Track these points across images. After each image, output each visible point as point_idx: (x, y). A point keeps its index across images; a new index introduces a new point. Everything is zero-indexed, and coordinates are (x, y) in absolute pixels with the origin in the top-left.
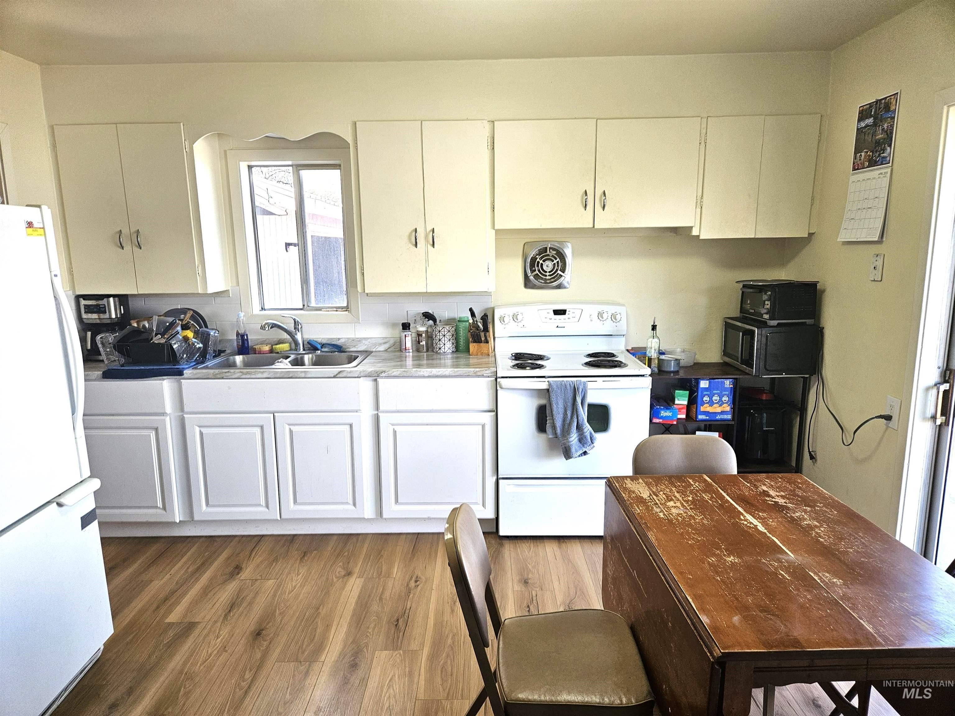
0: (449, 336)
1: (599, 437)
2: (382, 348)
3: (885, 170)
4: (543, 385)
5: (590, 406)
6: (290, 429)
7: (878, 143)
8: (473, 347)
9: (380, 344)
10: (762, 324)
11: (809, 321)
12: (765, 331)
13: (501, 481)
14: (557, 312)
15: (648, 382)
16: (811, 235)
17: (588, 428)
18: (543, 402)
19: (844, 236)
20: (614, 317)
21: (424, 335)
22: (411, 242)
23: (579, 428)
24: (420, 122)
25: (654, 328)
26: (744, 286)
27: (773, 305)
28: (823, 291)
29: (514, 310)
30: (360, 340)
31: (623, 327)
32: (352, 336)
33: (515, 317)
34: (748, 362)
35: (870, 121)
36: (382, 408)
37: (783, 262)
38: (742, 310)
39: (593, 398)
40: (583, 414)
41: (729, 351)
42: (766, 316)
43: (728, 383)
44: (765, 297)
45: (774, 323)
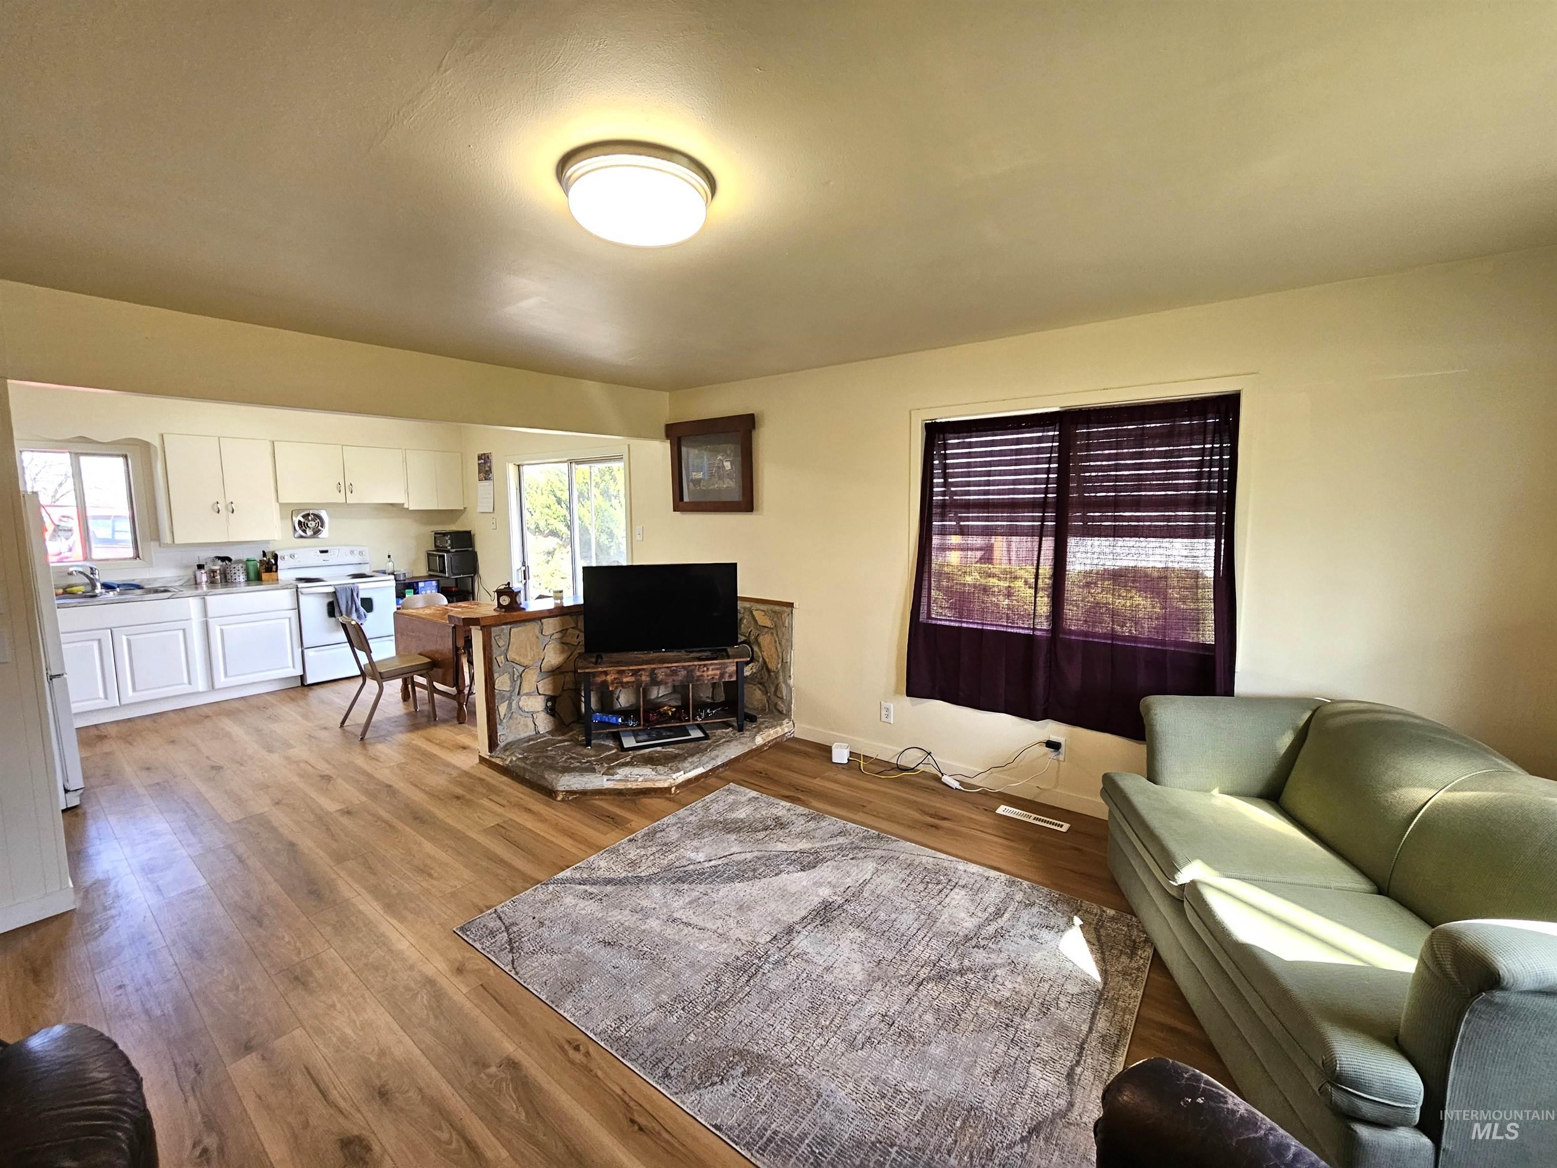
0: (241, 570)
1: (369, 615)
2: (177, 584)
3: (491, 482)
4: (331, 590)
5: (361, 599)
6: (127, 639)
7: (487, 471)
8: (265, 576)
9: (176, 581)
10: (448, 552)
11: (470, 549)
12: (450, 554)
13: (305, 651)
14: (322, 552)
15: (393, 583)
16: (465, 508)
17: (362, 610)
18: (331, 600)
19: (480, 510)
20: (361, 553)
21: (218, 572)
22: (214, 510)
23: (357, 610)
24: (217, 438)
25: (389, 556)
26: (435, 534)
27: (452, 542)
28: (474, 535)
29: (291, 552)
30: (155, 580)
31: (367, 558)
32: (148, 577)
33: (292, 556)
34: (443, 571)
35: (483, 461)
36: (210, 615)
37: (453, 521)
38: (436, 546)
39: (363, 595)
40: (359, 602)
41: (432, 568)
42: (449, 548)
43: (434, 583)
44: (447, 538)
45: (453, 550)
